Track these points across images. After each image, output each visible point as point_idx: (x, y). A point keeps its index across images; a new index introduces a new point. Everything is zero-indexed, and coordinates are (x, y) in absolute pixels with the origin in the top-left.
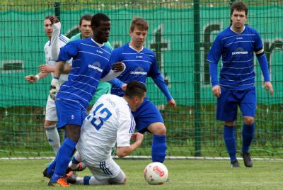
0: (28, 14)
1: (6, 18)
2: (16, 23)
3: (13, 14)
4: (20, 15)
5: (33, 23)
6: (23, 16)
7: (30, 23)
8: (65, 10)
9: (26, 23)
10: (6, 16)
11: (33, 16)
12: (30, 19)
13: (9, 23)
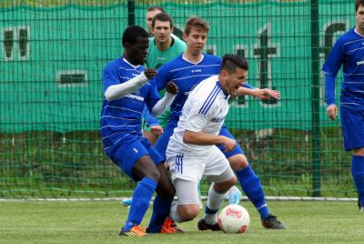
0: (92, 10)
1: (63, 15)
2: (77, 21)
3: (72, 9)
4: (81, 11)
5: (99, 21)
6: (86, 12)
7: (95, 21)
8: (141, 4)
9: (90, 21)
10: (63, 12)
11: (99, 12)
12: (95, 17)
13: (68, 22)
